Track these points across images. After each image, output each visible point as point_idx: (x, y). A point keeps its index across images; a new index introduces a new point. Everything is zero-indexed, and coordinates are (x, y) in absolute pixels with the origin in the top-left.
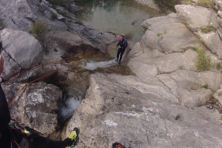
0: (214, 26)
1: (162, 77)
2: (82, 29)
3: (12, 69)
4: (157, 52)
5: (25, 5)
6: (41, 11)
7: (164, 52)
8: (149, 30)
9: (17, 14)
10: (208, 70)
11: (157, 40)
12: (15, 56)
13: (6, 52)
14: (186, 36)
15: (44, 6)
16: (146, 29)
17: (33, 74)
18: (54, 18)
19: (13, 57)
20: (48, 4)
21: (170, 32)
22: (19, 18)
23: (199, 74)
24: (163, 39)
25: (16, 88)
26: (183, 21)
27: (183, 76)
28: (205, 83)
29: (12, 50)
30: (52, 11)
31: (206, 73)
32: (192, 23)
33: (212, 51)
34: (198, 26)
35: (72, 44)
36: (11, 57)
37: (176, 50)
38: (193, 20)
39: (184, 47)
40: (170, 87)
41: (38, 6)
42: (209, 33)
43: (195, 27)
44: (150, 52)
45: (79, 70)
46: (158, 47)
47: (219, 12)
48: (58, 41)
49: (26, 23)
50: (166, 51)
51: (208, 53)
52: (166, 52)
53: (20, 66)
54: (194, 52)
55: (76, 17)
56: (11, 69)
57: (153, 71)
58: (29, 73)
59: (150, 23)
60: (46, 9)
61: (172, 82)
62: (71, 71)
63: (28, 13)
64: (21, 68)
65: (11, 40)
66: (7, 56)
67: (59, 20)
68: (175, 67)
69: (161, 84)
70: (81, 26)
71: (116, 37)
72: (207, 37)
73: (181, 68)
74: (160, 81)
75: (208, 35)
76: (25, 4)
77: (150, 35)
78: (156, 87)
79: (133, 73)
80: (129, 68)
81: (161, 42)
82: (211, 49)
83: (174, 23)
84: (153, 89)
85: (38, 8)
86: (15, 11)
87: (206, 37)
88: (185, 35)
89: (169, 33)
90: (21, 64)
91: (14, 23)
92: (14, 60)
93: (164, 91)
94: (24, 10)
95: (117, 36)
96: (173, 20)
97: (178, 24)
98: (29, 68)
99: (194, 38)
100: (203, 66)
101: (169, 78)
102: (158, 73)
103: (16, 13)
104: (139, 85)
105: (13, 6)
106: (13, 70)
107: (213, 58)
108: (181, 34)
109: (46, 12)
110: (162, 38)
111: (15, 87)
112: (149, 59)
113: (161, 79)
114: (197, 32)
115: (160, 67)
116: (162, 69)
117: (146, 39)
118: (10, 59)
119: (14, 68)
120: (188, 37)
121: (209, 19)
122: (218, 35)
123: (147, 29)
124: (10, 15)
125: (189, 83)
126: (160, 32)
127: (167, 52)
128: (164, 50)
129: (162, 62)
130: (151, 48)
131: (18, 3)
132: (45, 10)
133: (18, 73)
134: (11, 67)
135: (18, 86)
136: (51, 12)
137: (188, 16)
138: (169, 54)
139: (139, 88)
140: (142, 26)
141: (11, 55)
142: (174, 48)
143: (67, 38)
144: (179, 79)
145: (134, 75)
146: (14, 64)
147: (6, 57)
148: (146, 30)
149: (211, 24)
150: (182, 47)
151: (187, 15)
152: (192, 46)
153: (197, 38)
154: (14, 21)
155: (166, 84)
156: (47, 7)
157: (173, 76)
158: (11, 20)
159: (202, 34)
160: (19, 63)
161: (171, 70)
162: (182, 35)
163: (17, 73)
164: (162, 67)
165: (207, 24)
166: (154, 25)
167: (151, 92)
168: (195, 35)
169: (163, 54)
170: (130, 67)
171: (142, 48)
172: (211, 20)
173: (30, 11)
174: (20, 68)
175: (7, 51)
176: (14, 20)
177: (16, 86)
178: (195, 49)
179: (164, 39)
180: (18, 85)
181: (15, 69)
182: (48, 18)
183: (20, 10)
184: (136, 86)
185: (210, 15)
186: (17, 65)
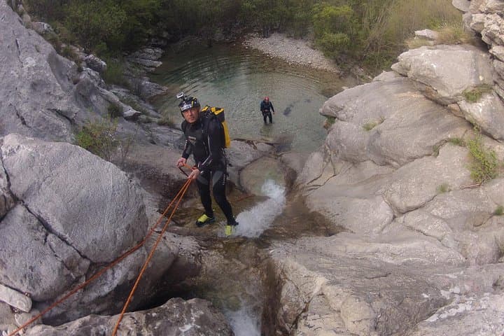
0: (486, 82)
1: (411, 219)
2: (178, 137)
3: (63, 268)
4: (370, 168)
5: (48, 77)
6: (83, 96)
7: (387, 164)
8: (342, 120)
9: (28, 99)
10: (495, 177)
11: (367, 139)
12: (65, 225)
13: (29, 211)
14: (428, 118)
15: (89, 83)
16: (332, 119)
17: (126, 276)
18: (115, 112)
19: (58, 227)
20: (97, 77)
21: (392, 116)
22: (35, 109)
23: (481, 191)
24: (382, 134)
25: (97, 333)
26: (419, 86)
27: (455, 205)
28: (496, 206)
29: (50, 205)
30: (107, 96)
31: (493, 184)
32: (443, 87)
33: (494, 136)
34: (458, 91)
35: (176, 177)
36: (49, 230)
37: (416, 153)
38: (446, 81)
39: (433, 142)
40: (439, 235)
41: (75, 84)
42: (481, 99)
43: (452, 95)
44: (353, 171)
45: (224, 242)
46: (372, 156)
47: (496, 50)
48: (139, 171)
49: (54, 124)
50: (394, 160)
51: (487, 143)
52: (395, 163)
53: (84, 257)
54: (457, 148)
55: (156, 111)
56: (60, 270)
57: (382, 212)
58: (113, 274)
59: (340, 104)
60: (94, 90)
61: (438, 224)
62: (207, 248)
63: (56, 97)
64: (88, 263)
65: (41, 171)
66: (38, 225)
67: (127, 119)
68: (429, 191)
69: (417, 234)
70: (174, 131)
71: (255, 148)
72: (481, 110)
73: (443, 189)
74: (411, 228)
75: (480, 104)
76: (48, 75)
77: (348, 130)
78: (415, 243)
79: (337, 225)
80: (320, 215)
81: (378, 142)
82: (492, 132)
83: (395, 95)
84: (410, 249)
85: (75, 87)
86: (25, 91)
87: (479, 110)
88: (426, 117)
89: (392, 120)
90: (87, 249)
91: (24, 123)
92: (64, 240)
93: (434, 248)
94: (45, 90)
95: (257, 145)
96: (391, 89)
97: (405, 94)
98: (112, 260)
99: (449, 119)
100: (484, 171)
101: (428, 217)
102: (394, 212)
103: (26, 97)
104: (378, 251)
105: (17, 76)
106: (66, 272)
107: (499, 148)
108: (418, 115)
109: (94, 98)
110: (378, 133)
111: (93, 331)
112: (355, 185)
113: (411, 224)
114: (455, 103)
115: (396, 199)
116: (402, 203)
117: (338, 142)
118: (47, 235)
119: (68, 265)
120: (436, 120)
121: (475, 70)
122: (497, 98)
123: (335, 118)
124: (11, 100)
125: (468, 215)
126: (371, 121)
127: (396, 161)
128: (387, 160)
129: (397, 186)
130: (353, 161)
131: (29, 69)
132: (90, 94)
133: (81, 277)
134: (58, 264)
135: (102, 327)
136: (107, 99)
137: (435, 74)
138: (401, 166)
139: (380, 255)
140: (321, 114)
141: (50, 223)
142: (411, 150)
143: (159, 162)
144: (449, 213)
145: (342, 228)
146: (66, 252)
147: (33, 228)
148: (333, 122)
149: (481, 78)
150: (428, 144)
151: (431, 71)
152: (449, 136)
153: (455, 115)
154: (22, 119)
155: (426, 232)
156: (96, 85)
157: (435, 212)
158: (13, 114)
159: (469, 105)
160: (82, 246)
161: (424, 200)
162: (422, 118)
163: (77, 280)
164: (401, 197)
165: (473, 82)
166: (350, 108)
167: (408, 256)
168: (450, 111)
169: (386, 169)
170: (322, 213)
171: (330, 165)
172: (477, 71)
173: (60, 93)
174: (86, 263)
175: (34, 209)
176: (22, 114)
177: (95, 325)
178: (458, 142)
179: (384, 135)
180: (102, 322)
181: (71, 268)
182: (99, 113)
183: (35, 89)
184: (373, 253)
185: (473, 60)
186: (75, 256)
